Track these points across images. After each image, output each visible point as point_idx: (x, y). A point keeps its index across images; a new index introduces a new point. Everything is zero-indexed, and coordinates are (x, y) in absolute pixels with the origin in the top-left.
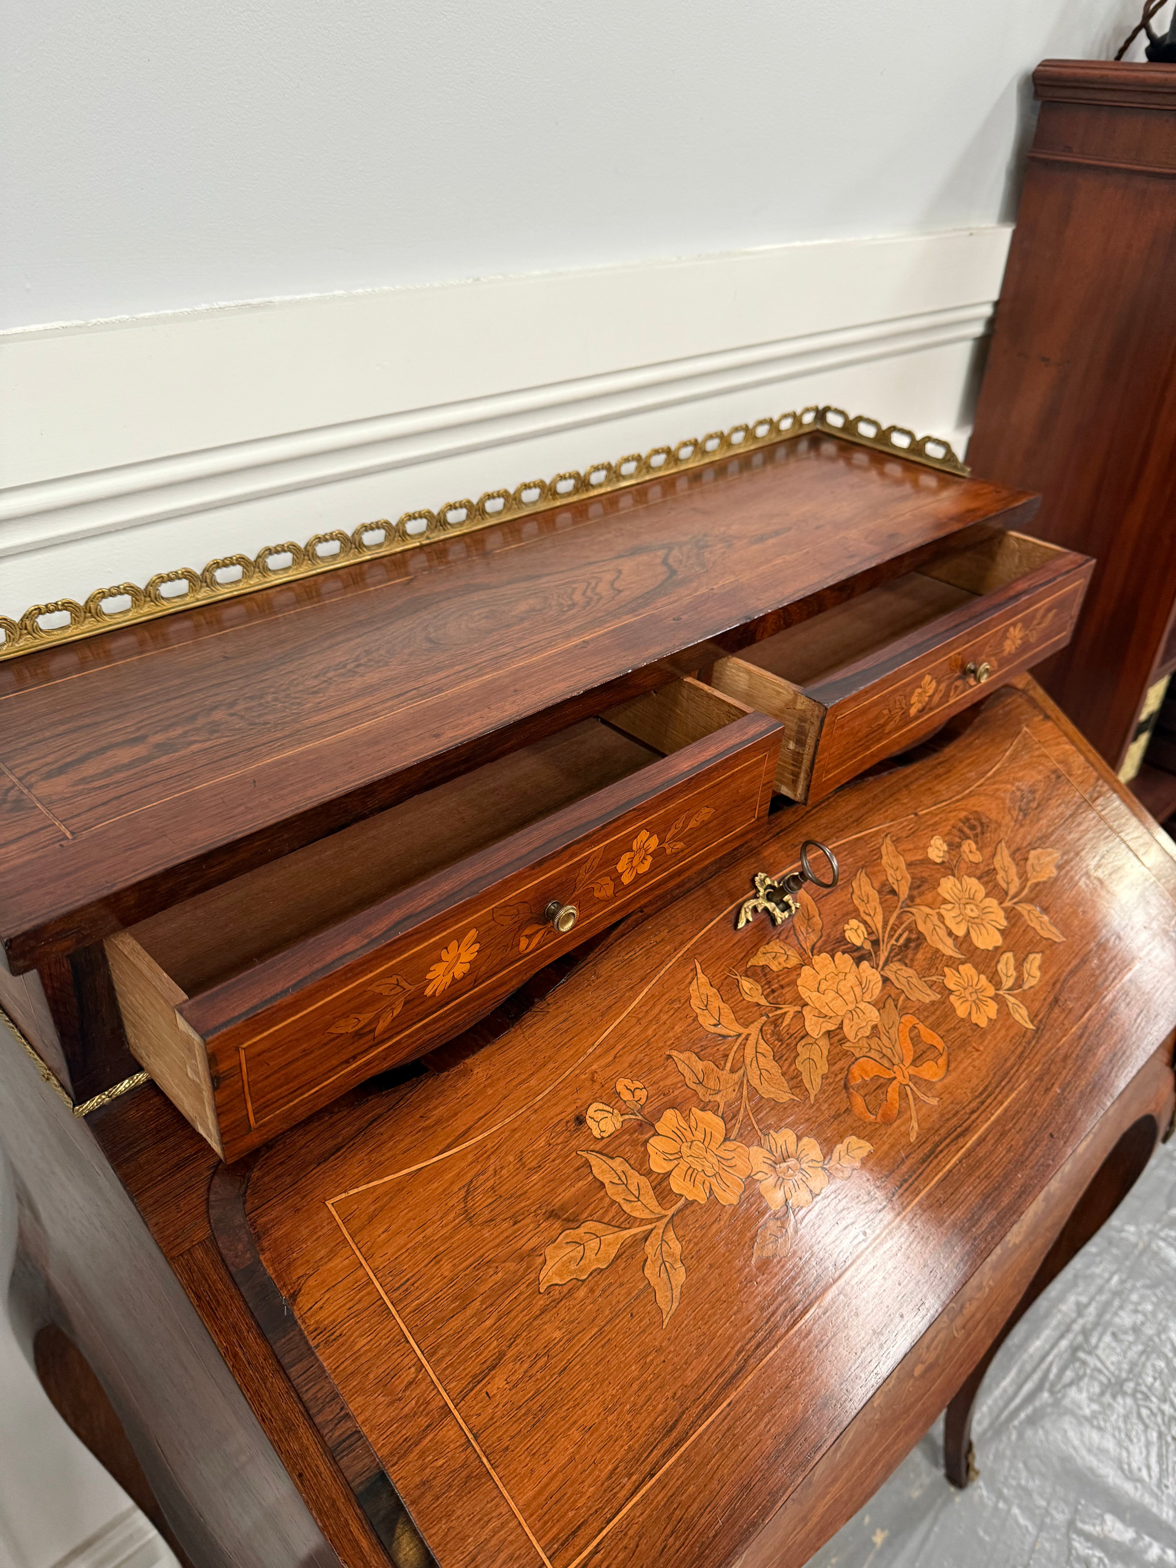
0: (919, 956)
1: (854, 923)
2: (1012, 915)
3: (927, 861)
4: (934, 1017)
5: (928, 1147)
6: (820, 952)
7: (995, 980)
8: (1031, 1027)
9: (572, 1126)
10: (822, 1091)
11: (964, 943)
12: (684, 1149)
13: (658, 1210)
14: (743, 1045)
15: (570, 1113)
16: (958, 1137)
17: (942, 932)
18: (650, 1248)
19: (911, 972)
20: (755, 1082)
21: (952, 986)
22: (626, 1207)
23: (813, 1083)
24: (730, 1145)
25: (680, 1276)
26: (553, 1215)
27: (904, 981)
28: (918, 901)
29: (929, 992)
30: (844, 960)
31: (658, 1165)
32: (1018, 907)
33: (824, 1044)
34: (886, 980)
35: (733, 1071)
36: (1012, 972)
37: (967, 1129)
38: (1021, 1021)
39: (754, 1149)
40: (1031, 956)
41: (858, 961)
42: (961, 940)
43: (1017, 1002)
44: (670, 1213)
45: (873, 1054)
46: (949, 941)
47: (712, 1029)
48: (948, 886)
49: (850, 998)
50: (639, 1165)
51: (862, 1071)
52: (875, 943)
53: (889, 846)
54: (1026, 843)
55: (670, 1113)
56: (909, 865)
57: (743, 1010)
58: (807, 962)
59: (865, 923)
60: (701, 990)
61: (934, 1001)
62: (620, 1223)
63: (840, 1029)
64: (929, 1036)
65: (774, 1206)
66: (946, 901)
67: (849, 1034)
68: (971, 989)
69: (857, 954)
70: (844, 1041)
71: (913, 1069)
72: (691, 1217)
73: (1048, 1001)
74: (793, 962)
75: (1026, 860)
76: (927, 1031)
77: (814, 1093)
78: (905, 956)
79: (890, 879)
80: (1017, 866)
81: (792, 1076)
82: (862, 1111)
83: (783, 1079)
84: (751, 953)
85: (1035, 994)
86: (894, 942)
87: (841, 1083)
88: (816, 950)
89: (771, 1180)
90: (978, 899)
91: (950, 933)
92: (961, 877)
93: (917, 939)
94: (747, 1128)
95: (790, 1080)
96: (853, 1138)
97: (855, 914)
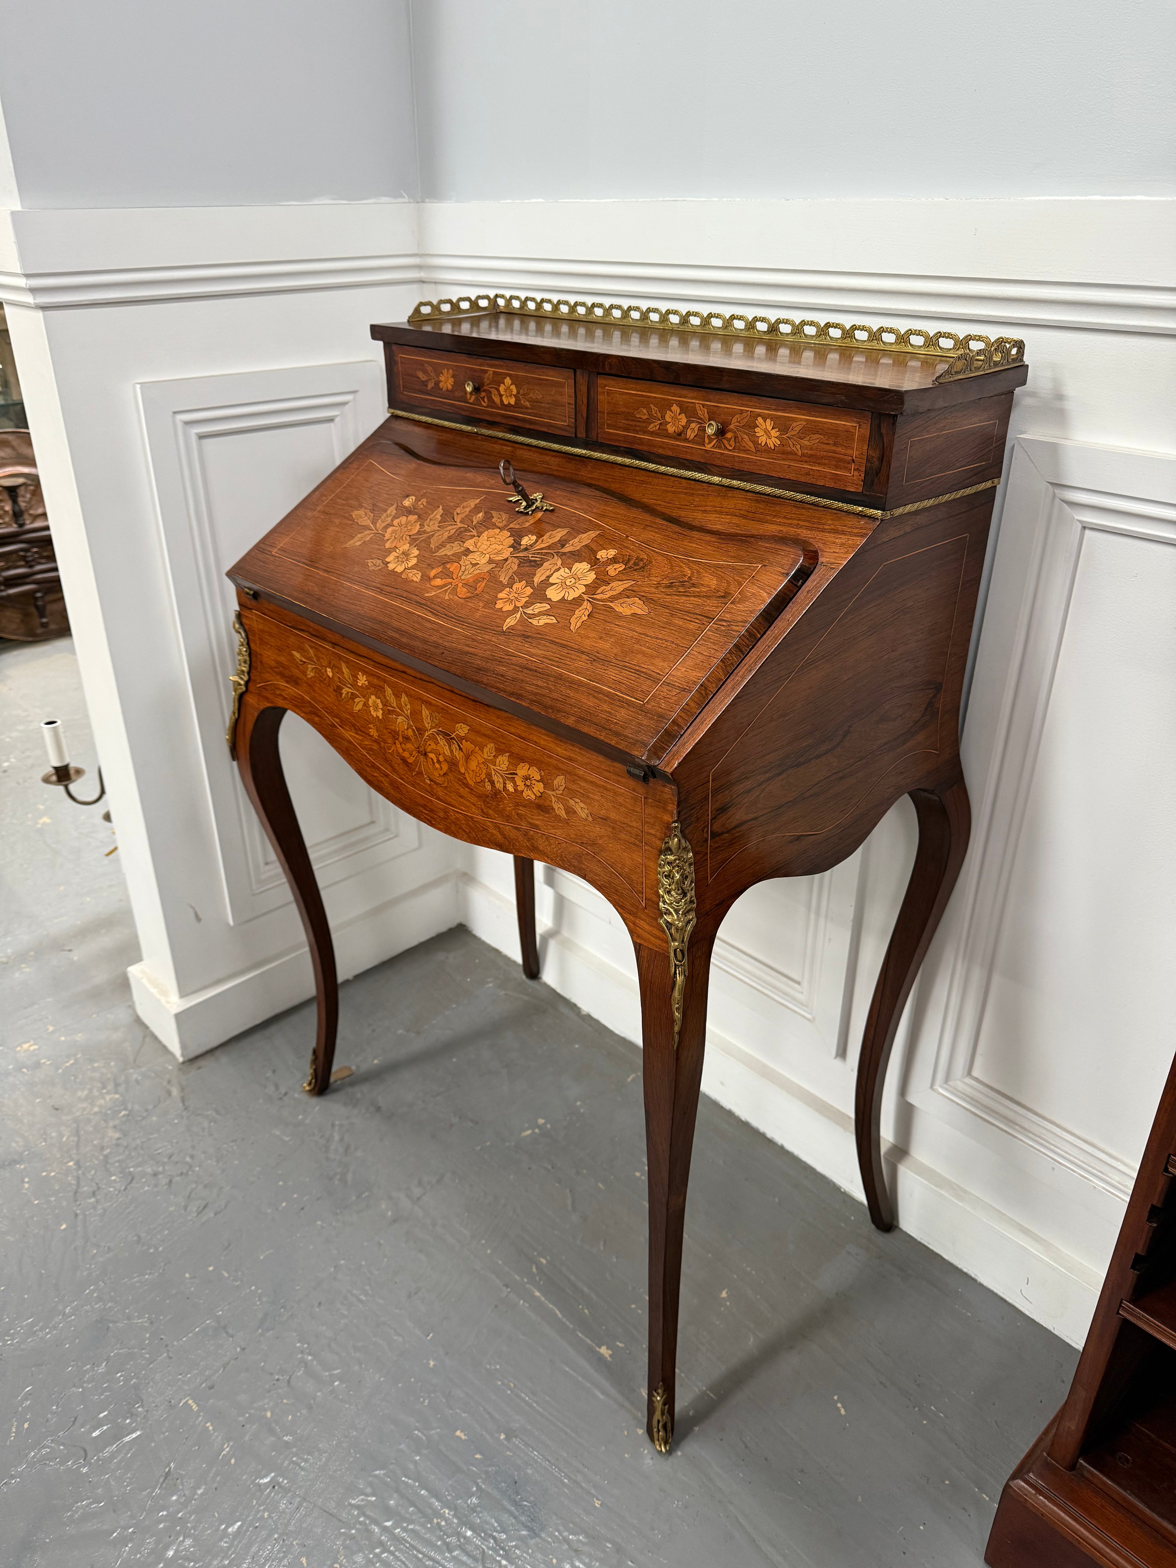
0: (527, 569)
1: (534, 538)
2: (577, 601)
3: (595, 553)
4: (493, 585)
5: (424, 602)
7: (527, 605)
8: (504, 629)
9: (405, 495)
10: (439, 557)
11: (546, 584)
12: (403, 526)
13: (380, 528)
14: (452, 525)
15: (409, 493)
16: (431, 612)
17: (548, 573)
18: (367, 532)
19: (515, 567)
20: (436, 535)
21: (514, 587)
22: (380, 521)
23: (442, 552)
24: (408, 538)
25: (358, 543)
26: (374, 505)
27: (509, 567)
28: (563, 557)
29: (507, 579)
30: (511, 541)
31: (396, 522)
32: (585, 603)
33: (463, 549)
34: (506, 560)
35: (439, 527)
36: (537, 611)
37: (438, 615)
38: (506, 623)
39: (408, 545)
40: (553, 618)
41: (512, 546)
42: (547, 582)
43: (518, 618)
44: (380, 532)
45: (463, 568)
46: (543, 578)
47: (455, 513)
48: (582, 567)
49: (489, 550)
50: (396, 517)
51: (452, 567)
52: (526, 549)
53: (592, 534)
54: (643, 594)
55: (416, 516)
56: (586, 546)
57: (468, 518)
58: (501, 529)
59: (536, 541)
60: (473, 503)
61: (501, 582)
62: (374, 523)
63: (472, 552)
64: (481, 586)
65: (387, 560)
66: (570, 569)
67: (471, 556)
68: (516, 595)
69: (515, 544)
70: (466, 555)
71: (460, 585)
72: (380, 539)
73: (526, 633)
74: (500, 525)
75: (628, 597)
76: (484, 584)
77: (437, 554)
78: (524, 563)
79: (571, 542)
80: (620, 593)
81: (443, 545)
82: (433, 573)
83: (440, 542)
84: (497, 510)
85: (527, 626)
86: (530, 556)
87: (444, 562)
88: (510, 530)
89: (397, 555)
90: (580, 582)
91: (549, 577)
92: (593, 570)
93: (538, 565)
94: (415, 540)
95: (440, 545)
96: (420, 574)
97: (540, 535)
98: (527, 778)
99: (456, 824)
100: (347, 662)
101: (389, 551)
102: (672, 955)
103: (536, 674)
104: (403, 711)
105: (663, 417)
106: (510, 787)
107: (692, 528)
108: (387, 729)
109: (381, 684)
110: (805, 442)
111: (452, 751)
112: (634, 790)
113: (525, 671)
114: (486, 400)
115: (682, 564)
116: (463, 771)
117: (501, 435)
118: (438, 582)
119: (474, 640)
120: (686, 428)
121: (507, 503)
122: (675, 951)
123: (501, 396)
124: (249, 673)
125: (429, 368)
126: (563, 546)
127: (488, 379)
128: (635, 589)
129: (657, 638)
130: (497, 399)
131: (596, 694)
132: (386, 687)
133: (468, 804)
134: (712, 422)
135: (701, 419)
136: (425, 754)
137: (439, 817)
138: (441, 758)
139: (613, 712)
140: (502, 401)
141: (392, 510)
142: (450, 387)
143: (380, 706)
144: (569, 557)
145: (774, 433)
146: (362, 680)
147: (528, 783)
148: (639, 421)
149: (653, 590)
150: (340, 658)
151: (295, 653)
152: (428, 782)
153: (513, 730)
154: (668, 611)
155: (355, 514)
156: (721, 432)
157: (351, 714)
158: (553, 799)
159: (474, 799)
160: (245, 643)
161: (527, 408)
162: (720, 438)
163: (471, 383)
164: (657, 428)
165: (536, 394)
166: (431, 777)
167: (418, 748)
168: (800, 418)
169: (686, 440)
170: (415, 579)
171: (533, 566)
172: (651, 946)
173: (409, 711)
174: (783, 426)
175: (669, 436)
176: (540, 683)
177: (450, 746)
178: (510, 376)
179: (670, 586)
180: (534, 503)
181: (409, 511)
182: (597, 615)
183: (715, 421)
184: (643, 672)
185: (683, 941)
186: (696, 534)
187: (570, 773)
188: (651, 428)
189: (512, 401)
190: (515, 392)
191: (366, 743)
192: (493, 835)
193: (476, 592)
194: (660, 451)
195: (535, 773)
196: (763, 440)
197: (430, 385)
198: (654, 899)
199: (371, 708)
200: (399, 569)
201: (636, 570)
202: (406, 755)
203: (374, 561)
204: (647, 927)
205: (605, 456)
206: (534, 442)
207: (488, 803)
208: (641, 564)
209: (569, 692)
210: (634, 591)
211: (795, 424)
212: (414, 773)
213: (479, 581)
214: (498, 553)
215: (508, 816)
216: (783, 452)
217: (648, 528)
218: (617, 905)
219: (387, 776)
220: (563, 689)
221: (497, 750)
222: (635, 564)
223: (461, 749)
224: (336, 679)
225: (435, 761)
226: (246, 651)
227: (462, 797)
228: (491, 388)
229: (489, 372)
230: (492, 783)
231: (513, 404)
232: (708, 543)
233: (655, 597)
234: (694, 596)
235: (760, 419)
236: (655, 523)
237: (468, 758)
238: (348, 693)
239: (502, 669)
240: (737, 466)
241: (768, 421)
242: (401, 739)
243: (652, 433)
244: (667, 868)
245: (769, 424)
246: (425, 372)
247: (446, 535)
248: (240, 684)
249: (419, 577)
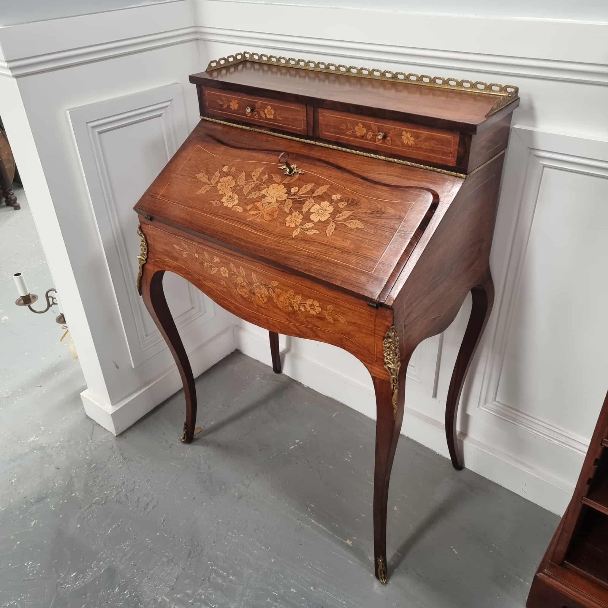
0: (297, 205)
1: (297, 188)
2: (327, 222)
3: (330, 197)
4: (282, 213)
5: (247, 223)
6: (284, 185)
7: (302, 224)
8: (293, 237)
9: (223, 165)
10: (250, 199)
11: (309, 213)
12: (226, 183)
13: (214, 184)
14: (252, 182)
15: (224, 164)
16: (253, 228)
17: (309, 207)
18: (207, 186)
19: (291, 204)
20: (245, 187)
21: (293, 214)
22: (212, 179)
23: (251, 196)
24: (230, 189)
25: (204, 192)
26: (207, 171)
27: (288, 204)
28: (315, 199)
29: (288, 210)
30: (285, 190)
31: (221, 180)
32: (331, 222)
33: (261, 195)
34: (285, 200)
35: (245, 182)
36: (308, 227)
37: (257, 230)
38: (293, 234)
39: (231, 192)
40: (316, 230)
41: (286, 193)
43: (299, 231)
44: (214, 186)
45: (264, 205)
46: (307, 210)
47: (252, 175)
48: (325, 204)
49: (275, 195)
50: (220, 178)
51: (258, 204)
52: (294, 195)
53: (327, 186)
54: (359, 218)
55: (232, 177)
56: (325, 193)
57: (259, 178)
58: (279, 184)
59: (299, 190)
60: (261, 169)
61: (286, 212)
62: (209, 180)
63: (266, 196)
64: (276, 214)
65: (222, 201)
66: (320, 205)
67: (266, 198)
68: (295, 219)
69: (288, 192)
70: (264, 198)
71: (265, 214)
72: (215, 189)
73: (304, 239)
74: (278, 181)
75: (352, 219)
76: (277, 213)
77: (248, 197)
78: (295, 202)
79: (317, 191)
80: (348, 217)
81: (250, 192)
82: (248, 208)
83: (248, 191)
84: (275, 173)
85: (305, 235)
86: (297, 198)
87: (253, 201)
88: (284, 184)
89: (227, 198)
90: (326, 212)
91: (310, 209)
92: (331, 205)
93: (302, 203)
94: (235, 190)
95: (249, 192)
96: (242, 208)
97: (300, 187)
98: (312, 305)
99: (273, 326)
100: (207, 251)
101: (222, 196)
102: (392, 382)
103: (315, 259)
104: (241, 274)
105: (354, 129)
106: (302, 309)
107: (376, 183)
108: (231, 282)
109: (228, 262)
110: (427, 144)
111: (269, 293)
112: (370, 312)
113: (309, 258)
114: (257, 115)
115: (375, 202)
116: (276, 301)
117: (266, 132)
118: (252, 212)
119: (279, 243)
120: (366, 134)
121: (278, 170)
122: (393, 380)
123: (265, 114)
124: (147, 254)
125: (224, 99)
126: (313, 193)
127: (258, 106)
128: (355, 215)
129: (372, 240)
130: (263, 116)
131: (348, 269)
132: (231, 263)
133: (279, 316)
134: (381, 133)
135: (374, 130)
136: (254, 294)
137: (264, 322)
138: (263, 296)
139: (358, 278)
140: (266, 117)
141: (217, 173)
142: (236, 108)
143: (227, 272)
144: (318, 199)
145: (412, 139)
146: (216, 260)
147: (313, 307)
148: (342, 130)
149: (364, 216)
150: (203, 249)
151: (175, 246)
152: (256, 306)
153: (304, 285)
154: (374, 226)
155: (198, 175)
156: (385, 137)
157: (211, 275)
158: (326, 315)
159: (283, 314)
160: (144, 240)
161: (281, 121)
162: (384, 139)
163: (249, 108)
164: (351, 133)
165: (286, 114)
166: (258, 304)
167: (250, 291)
168: (425, 133)
169: (367, 139)
170: (240, 211)
171: (300, 203)
172: (380, 378)
173: (244, 275)
174: (416, 136)
175: (357, 137)
176: (318, 264)
177: (268, 291)
178: (270, 105)
179: (372, 213)
180: (293, 170)
181: (227, 174)
182: (339, 229)
183: (382, 133)
184: (368, 257)
185: (397, 375)
186: (378, 186)
187: (336, 304)
188: (348, 133)
189: (272, 117)
190: (273, 113)
191: (219, 288)
192: (293, 330)
193: (274, 218)
194: (353, 144)
195: (316, 303)
196: (406, 141)
197: (225, 107)
198: (381, 357)
199: (222, 273)
200: (230, 206)
201: (353, 205)
202: (243, 294)
203: (216, 201)
204: (378, 369)
205: (323, 145)
206: (285, 136)
207: (290, 316)
208: (355, 202)
209: (334, 268)
210: (355, 216)
211: (422, 135)
212: (248, 302)
213: (274, 212)
214: (280, 196)
215: (301, 322)
216: (415, 147)
217: (354, 183)
218: (361, 360)
219: (232, 303)
220: (331, 267)
221: (295, 293)
222: (352, 202)
223: (274, 292)
224: (201, 259)
225: (260, 297)
226: (145, 244)
227: (276, 313)
228: (260, 110)
229: (258, 103)
230: (293, 307)
231: (273, 118)
232: (385, 191)
233: (366, 219)
234: (385, 219)
235: (404, 133)
236: (358, 181)
237: (278, 296)
238: (208, 265)
239: (296, 257)
240: (393, 152)
241: (408, 133)
242: (239, 286)
243: (348, 136)
244: (388, 345)
245: (409, 135)
246: (222, 100)
247: (250, 187)
248: (142, 260)
249: (242, 210)
